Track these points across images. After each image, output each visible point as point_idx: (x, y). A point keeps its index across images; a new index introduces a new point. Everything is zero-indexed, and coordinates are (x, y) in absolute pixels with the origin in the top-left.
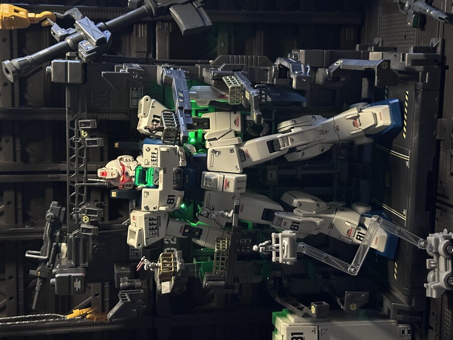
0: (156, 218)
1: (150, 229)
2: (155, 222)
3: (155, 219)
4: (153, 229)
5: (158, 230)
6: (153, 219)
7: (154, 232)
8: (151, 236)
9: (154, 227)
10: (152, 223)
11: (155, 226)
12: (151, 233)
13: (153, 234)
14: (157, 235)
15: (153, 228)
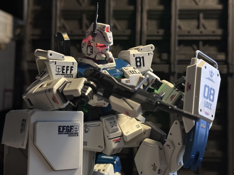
0: (72, 74)
2: (69, 72)
3: (71, 73)
5: (61, 74)
6: (71, 70)
7: (60, 70)
9: (65, 71)
10: (68, 70)
11: (65, 72)
12: (60, 67)
13: (59, 69)
14: (57, 73)
15: (64, 69)
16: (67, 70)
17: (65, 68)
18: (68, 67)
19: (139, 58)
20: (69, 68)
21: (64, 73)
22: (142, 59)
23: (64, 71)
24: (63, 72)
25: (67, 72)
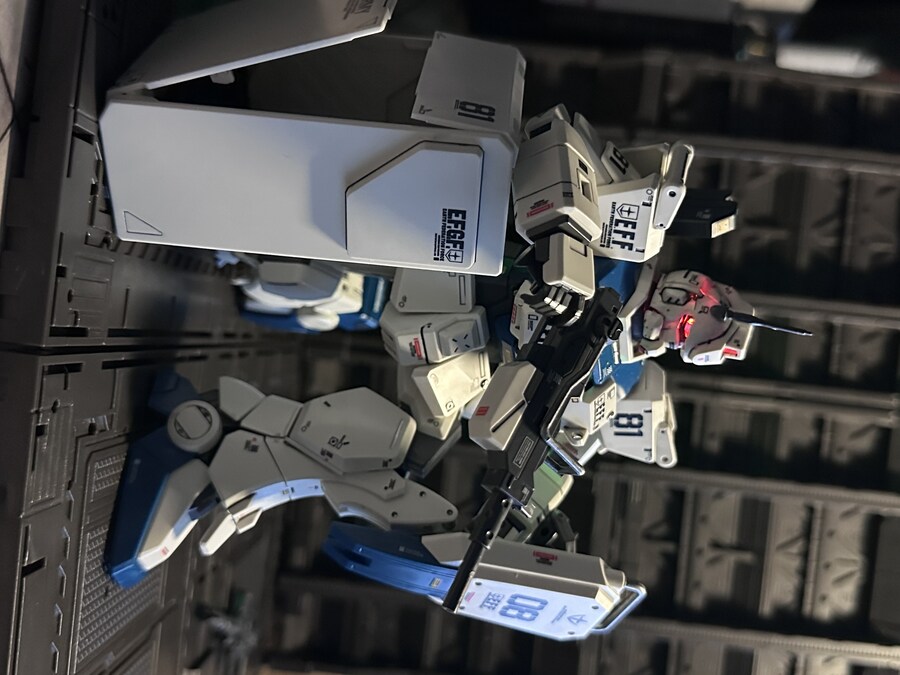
0: (612, 245)
1: (634, 226)
2: (618, 237)
3: (614, 242)
4: (626, 224)
5: (612, 218)
6: (623, 245)
7: (625, 214)
8: (633, 209)
9: (621, 227)
10: (624, 237)
11: (617, 228)
12: (632, 216)
13: (629, 212)
15: (626, 226)
16: (625, 234)
17: (629, 229)
18: (632, 236)
19: (640, 425)
20: (628, 240)
21: (617, 225)
22: (636, 430)
23: (621, 225)
24: (618, 222)
25: (616, 231)
